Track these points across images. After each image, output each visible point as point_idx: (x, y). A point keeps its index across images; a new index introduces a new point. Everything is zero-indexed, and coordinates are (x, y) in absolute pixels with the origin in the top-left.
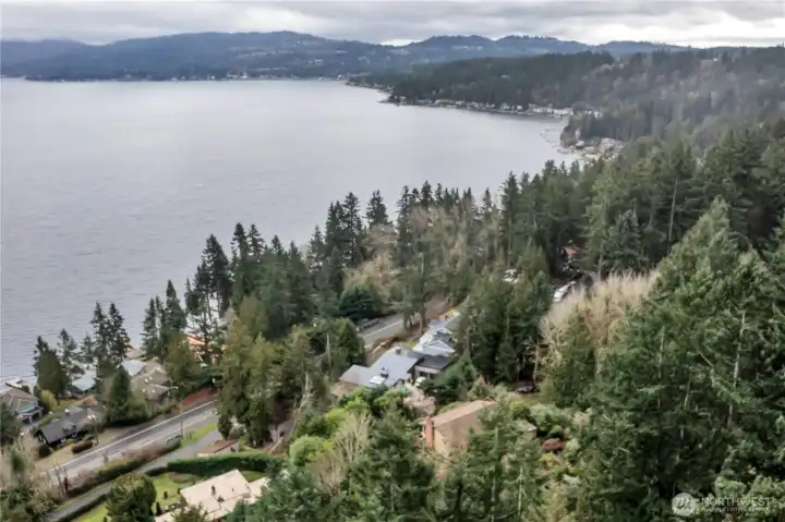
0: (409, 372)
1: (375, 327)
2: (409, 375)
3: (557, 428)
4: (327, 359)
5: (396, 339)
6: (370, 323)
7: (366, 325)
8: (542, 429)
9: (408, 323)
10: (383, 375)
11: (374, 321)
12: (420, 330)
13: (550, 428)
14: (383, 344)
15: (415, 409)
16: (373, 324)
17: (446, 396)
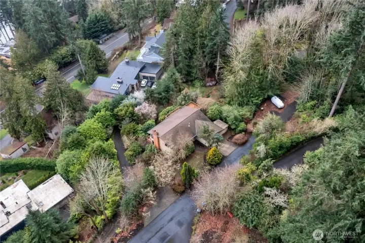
0: (136, 78)
1: (112, 39)
2: (136, 81)
3: (242, 125)
4: (81, 70)
5: (125, 49)
6: (108, 37)
7: (106, 38)
8: (233, 127)
9: (132, 37)
10: (119, 82)
11: (110, 35)
12: (139, 41)
13: (237, 126)
14: (117, 53)
15: (143, 114)
16: (110, 37)
17: (163, 100)
